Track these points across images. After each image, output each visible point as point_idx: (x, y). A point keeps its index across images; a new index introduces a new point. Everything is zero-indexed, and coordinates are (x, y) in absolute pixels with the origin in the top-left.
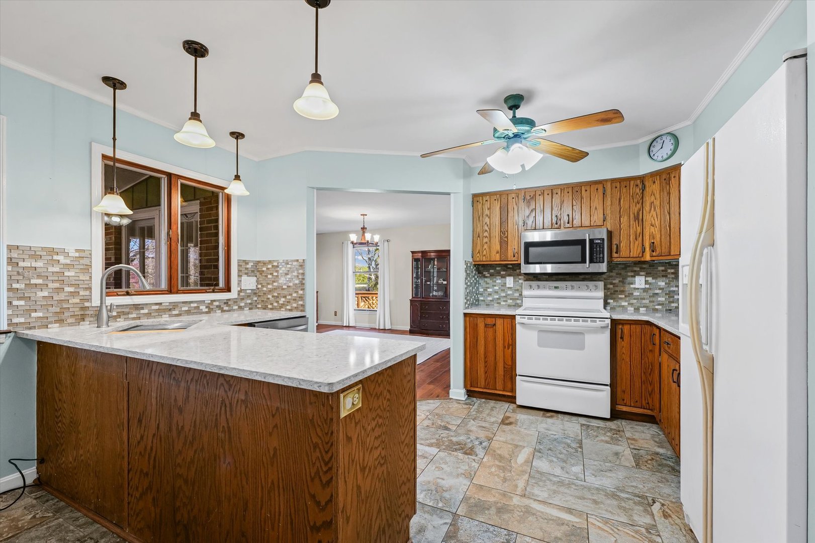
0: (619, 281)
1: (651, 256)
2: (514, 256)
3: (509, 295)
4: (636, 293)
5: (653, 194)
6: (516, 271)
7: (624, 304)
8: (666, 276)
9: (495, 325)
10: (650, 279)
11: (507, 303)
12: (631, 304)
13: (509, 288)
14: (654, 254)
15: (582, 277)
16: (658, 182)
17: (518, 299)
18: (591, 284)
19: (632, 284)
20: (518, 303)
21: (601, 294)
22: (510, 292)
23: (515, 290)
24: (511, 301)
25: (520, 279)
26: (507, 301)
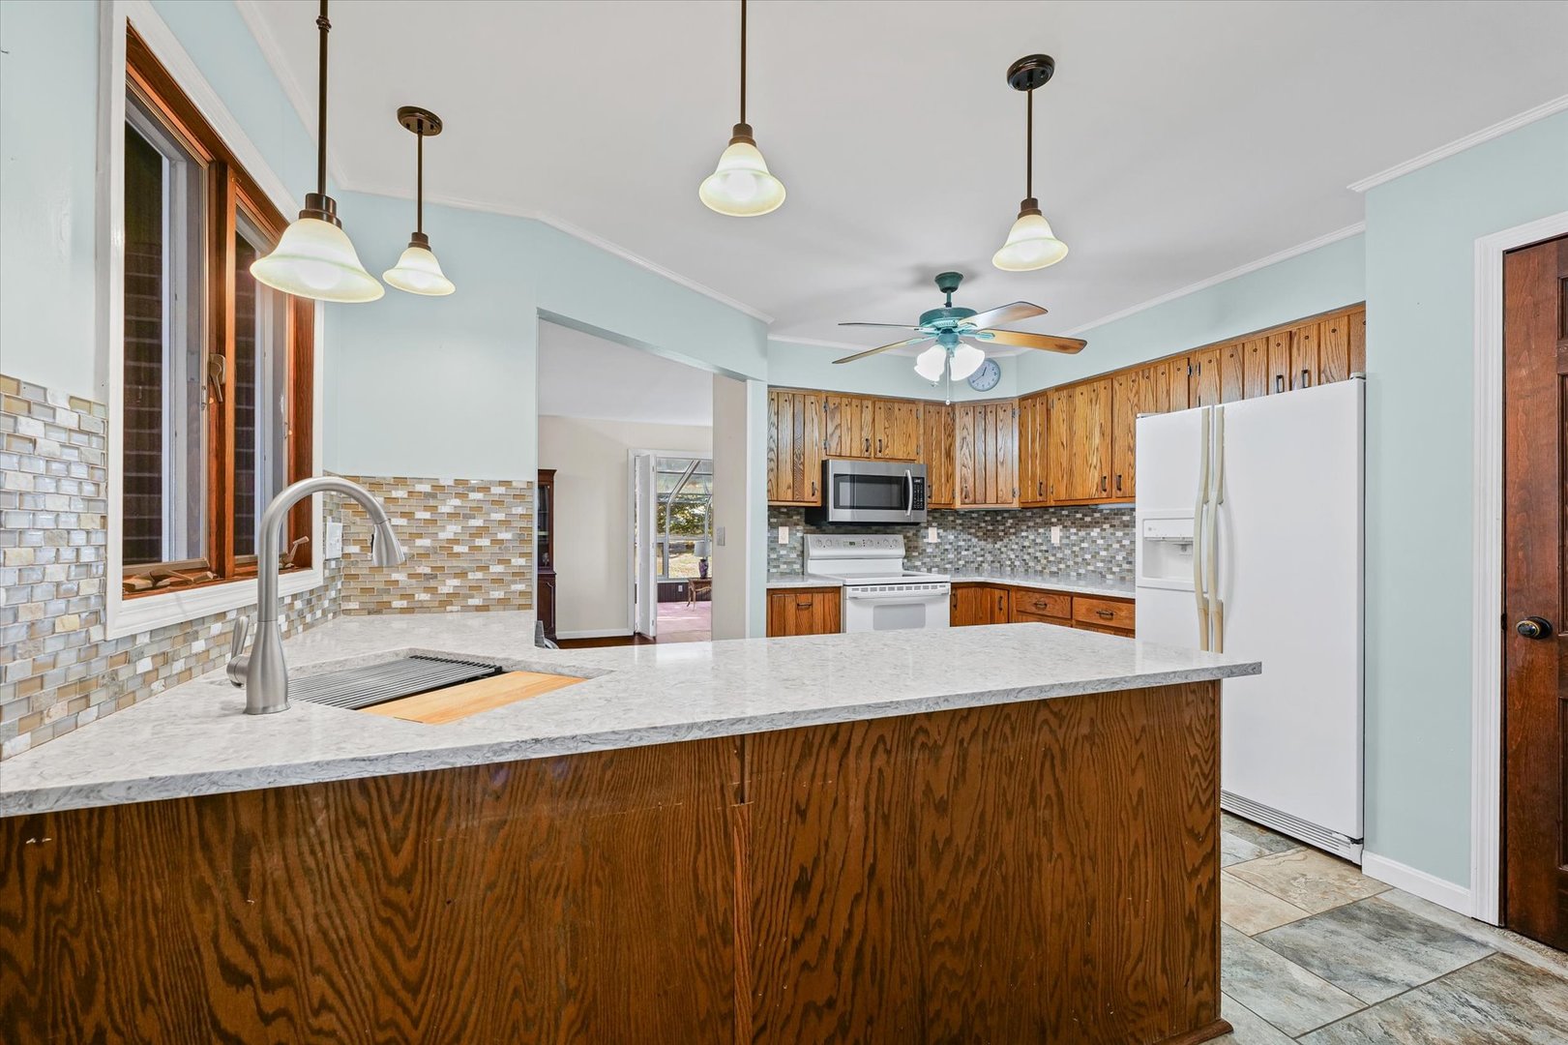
0: (914, 534)
1: (963, 503)
2: (813, 495)
3: (782, 556)
4: (929, 550)
5: (965, 427)
6: (792, 517)
7: (918, 563)
8: (954, 528)
9: (811, 605)
10: (941, 531)
11: (780, 570)
12: (924, 564)
13: (782, 545)
14: (967, 501)
15: (874, 528)
16: (971, 414)
17: (795, 563)
18: (891, 537)
19: (925, 537)
20: (794, 570)
21: (902, 552)
22: (783, 552)
23: (791, 548)
24: (785, 566)
25: (798, 531)
26: (779, 566)
